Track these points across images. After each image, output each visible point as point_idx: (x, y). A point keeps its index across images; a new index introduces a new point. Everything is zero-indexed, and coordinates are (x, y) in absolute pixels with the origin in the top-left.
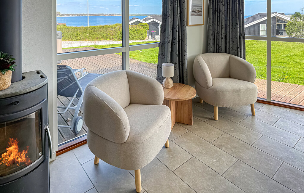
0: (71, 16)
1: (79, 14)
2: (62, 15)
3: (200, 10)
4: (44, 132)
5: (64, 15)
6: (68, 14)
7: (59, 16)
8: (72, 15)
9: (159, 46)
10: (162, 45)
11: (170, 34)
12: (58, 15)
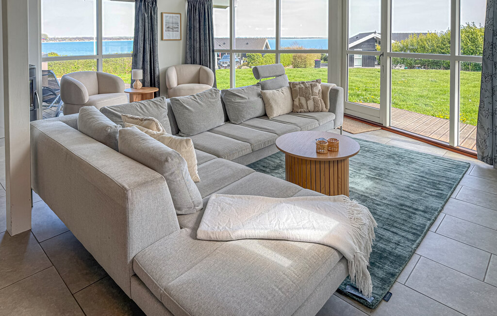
0: (67, 41)
1: (83, 38)
2: (51, 39)
3: (177, 26)
4: (34, 94)
5: (54, 39)
6: (61, 38)
7: (45, 42)
8: (70, 39)
9: (132, 56)
10: (135, 55)
11: (142, 45)
12: (43, 39)
